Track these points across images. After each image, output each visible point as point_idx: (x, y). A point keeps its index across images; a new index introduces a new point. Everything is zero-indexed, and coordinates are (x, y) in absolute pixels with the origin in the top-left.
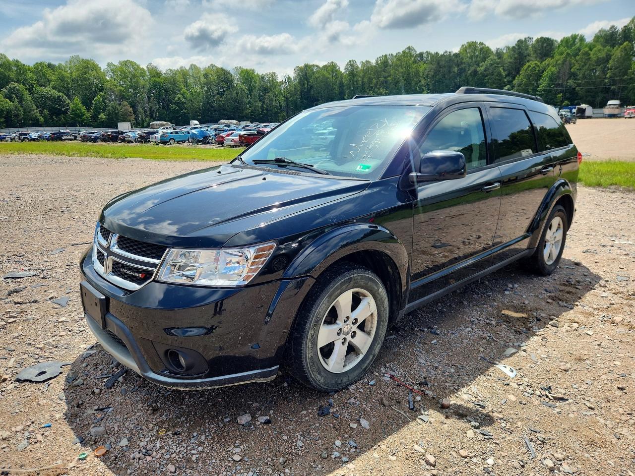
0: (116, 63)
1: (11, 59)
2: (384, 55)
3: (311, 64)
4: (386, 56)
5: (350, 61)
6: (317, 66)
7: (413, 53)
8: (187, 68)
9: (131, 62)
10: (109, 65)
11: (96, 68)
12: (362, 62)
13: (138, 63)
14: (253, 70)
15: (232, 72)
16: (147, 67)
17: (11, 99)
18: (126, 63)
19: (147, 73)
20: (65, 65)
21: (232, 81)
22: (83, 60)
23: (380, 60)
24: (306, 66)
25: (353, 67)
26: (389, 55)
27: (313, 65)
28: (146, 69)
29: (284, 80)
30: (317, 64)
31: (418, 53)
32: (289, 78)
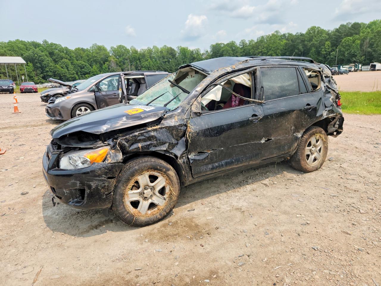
0: (115, 47)
1: (63, 46)
2: (262, 36)
3: (220, 43)
4: (263, 37)
5: (242, 40)
6: (223, 44)
7: (279, 34)
8: (152, 48)
9: (123, 46)
10: (111, 48)
11: (105, 50)
12: (249, 40)
13: (126, 46)
14: (187, 48)
15: (176, 49)
16: (131, 48)
17: (62, 68)
18: (120, 47)
19: (131, 52)
20: (89, 49)
21: (176, 54)
22: (99, 46)
23: (260, 39)
24: (217, 44)
25: (244, 44)
26: (265, 36)
27: (221, 44)
28: (130, 49)
29: (204, 53)
30: (223, 43)
31: (282, 34)
32: (207, 51)
